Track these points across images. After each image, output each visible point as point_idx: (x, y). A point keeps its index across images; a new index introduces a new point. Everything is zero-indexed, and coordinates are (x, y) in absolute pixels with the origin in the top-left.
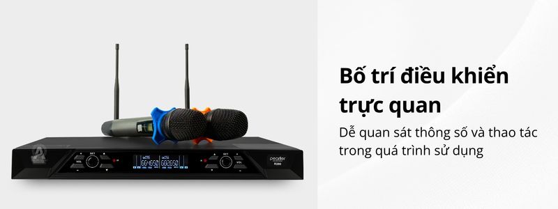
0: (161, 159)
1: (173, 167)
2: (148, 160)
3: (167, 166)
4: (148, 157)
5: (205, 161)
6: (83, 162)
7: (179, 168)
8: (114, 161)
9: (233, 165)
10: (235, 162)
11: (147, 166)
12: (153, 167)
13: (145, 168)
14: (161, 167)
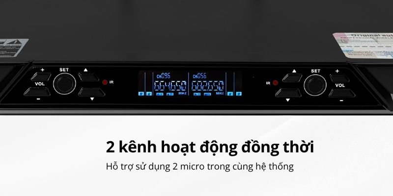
0: (191, 79)
1: (213, 93)
2: (168, 81)
3: (202, 92)
4: (167, 75)
5: (276, 83)
6: (48, 84)
7: (225, 96)
8: (104, 82)
9: (328, 91)
10: (331, 85)
11: (165, 92)
12: (176, 93)
13: (162, 94)
14: (192, 92)
